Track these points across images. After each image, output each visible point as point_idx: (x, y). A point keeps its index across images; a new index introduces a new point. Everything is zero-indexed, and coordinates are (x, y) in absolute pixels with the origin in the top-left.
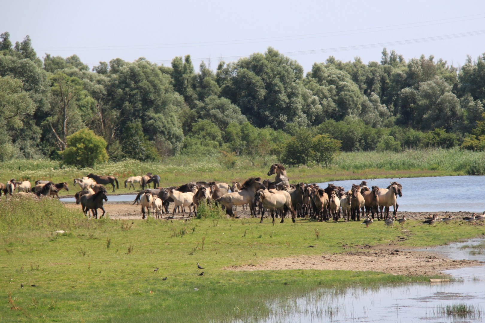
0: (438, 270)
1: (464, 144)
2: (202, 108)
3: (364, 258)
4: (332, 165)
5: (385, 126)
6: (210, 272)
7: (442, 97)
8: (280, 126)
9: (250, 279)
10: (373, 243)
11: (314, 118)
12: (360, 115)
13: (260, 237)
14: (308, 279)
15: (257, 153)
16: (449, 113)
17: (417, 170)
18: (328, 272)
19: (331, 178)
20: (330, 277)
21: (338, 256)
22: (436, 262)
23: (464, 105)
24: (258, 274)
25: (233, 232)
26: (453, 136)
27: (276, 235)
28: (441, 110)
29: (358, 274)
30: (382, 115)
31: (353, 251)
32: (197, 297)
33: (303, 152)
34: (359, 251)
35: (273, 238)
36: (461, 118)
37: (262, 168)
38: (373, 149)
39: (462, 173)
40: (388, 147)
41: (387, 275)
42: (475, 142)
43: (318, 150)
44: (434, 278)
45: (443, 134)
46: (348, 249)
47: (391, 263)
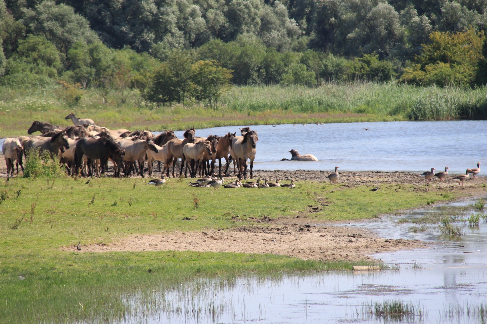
0: (365, 254)
1: (405, 76)
2: (32, 19)
3: (261, 235)
4: (219, 104)
5: (294, 50)
6: (42, 254)
7: (374, 9)
8: (144, 48)
9: (100, 264)
10: (275, 215)
11: (193, 36)
12: (260, 34)
13: (115, 205)
14: (182, 265)
15: (112, 84)
16: (384, 32)
17: (338, 112)
18: (211, 255)
19: (217, 122)
20: (213, 262)
21: (226, 232)
22: (362, 242)
23: (405, 21)
24: (111, 257)
25: (76, 197)
26: (389, 65)
27: (138, 202)
28: (372, 28)
29: (253, 258)
30: (290, 33)
31: (246, 225)
32: (21, 289)
33: (178, 84)
34: (255, 225)
35: (134, 206)
36: (401, 39)
37: (119, 106)
38: (276, 82)
39: (401, 117)
40: (298, 80)
41: (293, 259)
42: (420, 74)
43: (198, 83)
44: (358, 264)
45: (375, 62)
46: (239, 223)
47: (298, 243)
